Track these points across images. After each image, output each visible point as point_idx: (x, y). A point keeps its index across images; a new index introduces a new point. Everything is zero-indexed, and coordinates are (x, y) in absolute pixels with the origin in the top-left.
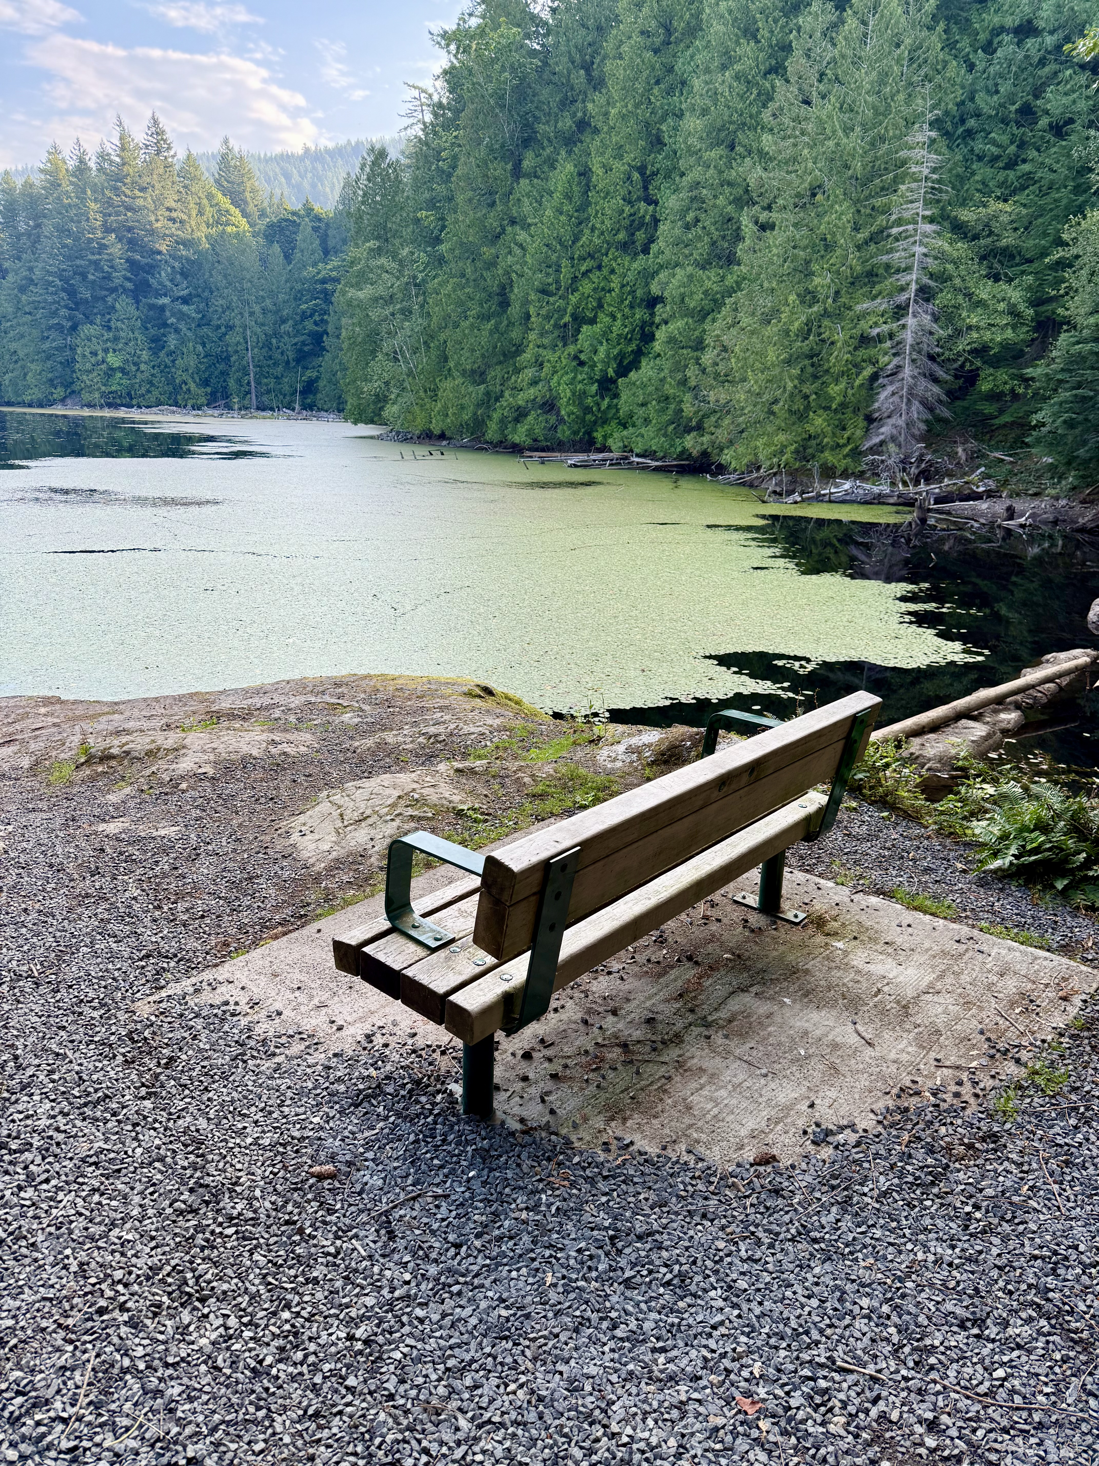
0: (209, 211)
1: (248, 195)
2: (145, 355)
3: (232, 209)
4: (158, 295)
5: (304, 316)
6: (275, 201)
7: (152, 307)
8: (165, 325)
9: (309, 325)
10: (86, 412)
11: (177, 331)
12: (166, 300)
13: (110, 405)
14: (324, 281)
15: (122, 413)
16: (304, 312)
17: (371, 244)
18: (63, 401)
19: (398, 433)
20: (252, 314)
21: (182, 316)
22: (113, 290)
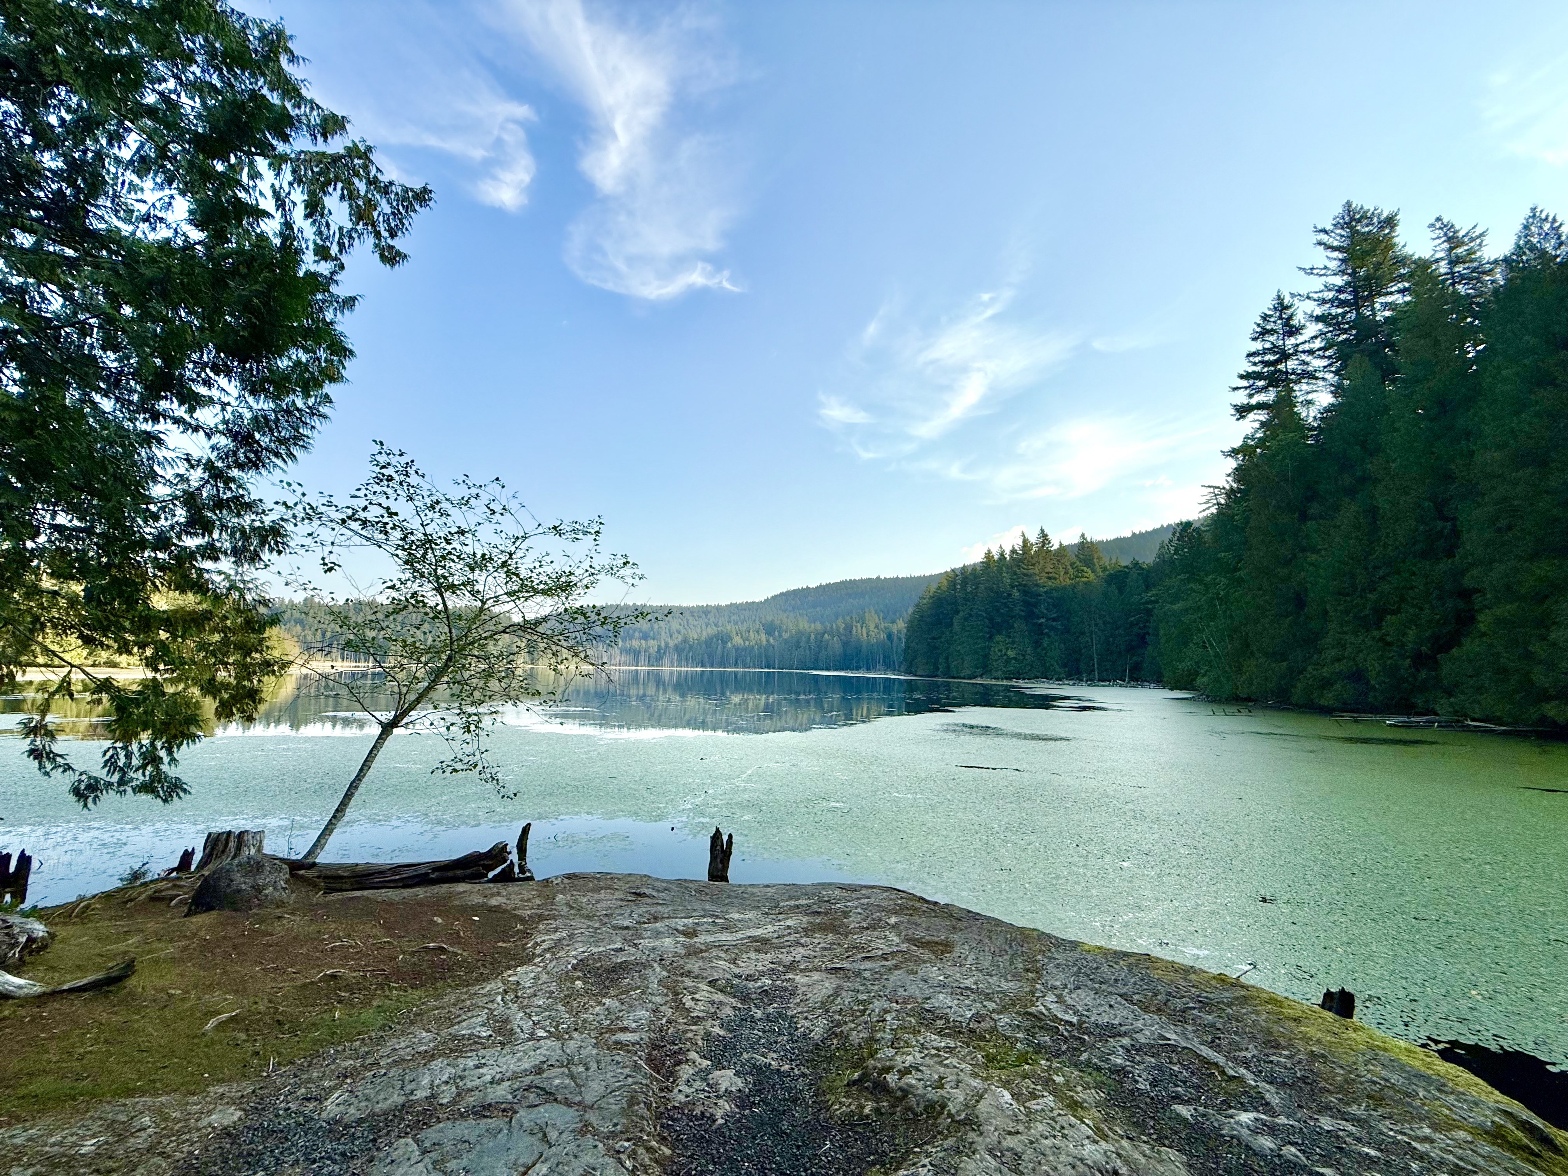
0: (1071, 571)
1: (1095, 561)
2: (1029, 650)
3: (1085, 569)
4: (1039, 618)
5: (1132, 624)
6: (1113, 561)
7: (1035, 624)
8: (1042, 634)
9: (1135, 630)
10: (994, 682)
11: (1049, 637)
12: (1042, 620)
13: (1007, 678)
14: (1147, 603)
15: (1013, 682)
16: (1131, 622)
17: (1182, 577)
18: (981, 676)
19: (1208, 697)
20: (1097, 625)
21: (1053, 628)
22: (1012, 617)
